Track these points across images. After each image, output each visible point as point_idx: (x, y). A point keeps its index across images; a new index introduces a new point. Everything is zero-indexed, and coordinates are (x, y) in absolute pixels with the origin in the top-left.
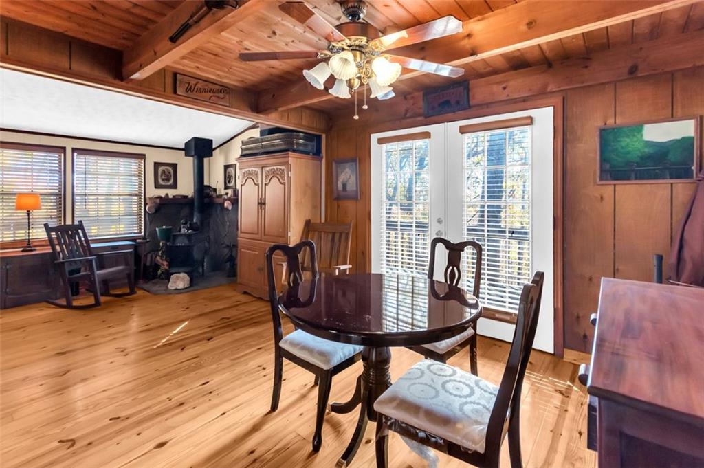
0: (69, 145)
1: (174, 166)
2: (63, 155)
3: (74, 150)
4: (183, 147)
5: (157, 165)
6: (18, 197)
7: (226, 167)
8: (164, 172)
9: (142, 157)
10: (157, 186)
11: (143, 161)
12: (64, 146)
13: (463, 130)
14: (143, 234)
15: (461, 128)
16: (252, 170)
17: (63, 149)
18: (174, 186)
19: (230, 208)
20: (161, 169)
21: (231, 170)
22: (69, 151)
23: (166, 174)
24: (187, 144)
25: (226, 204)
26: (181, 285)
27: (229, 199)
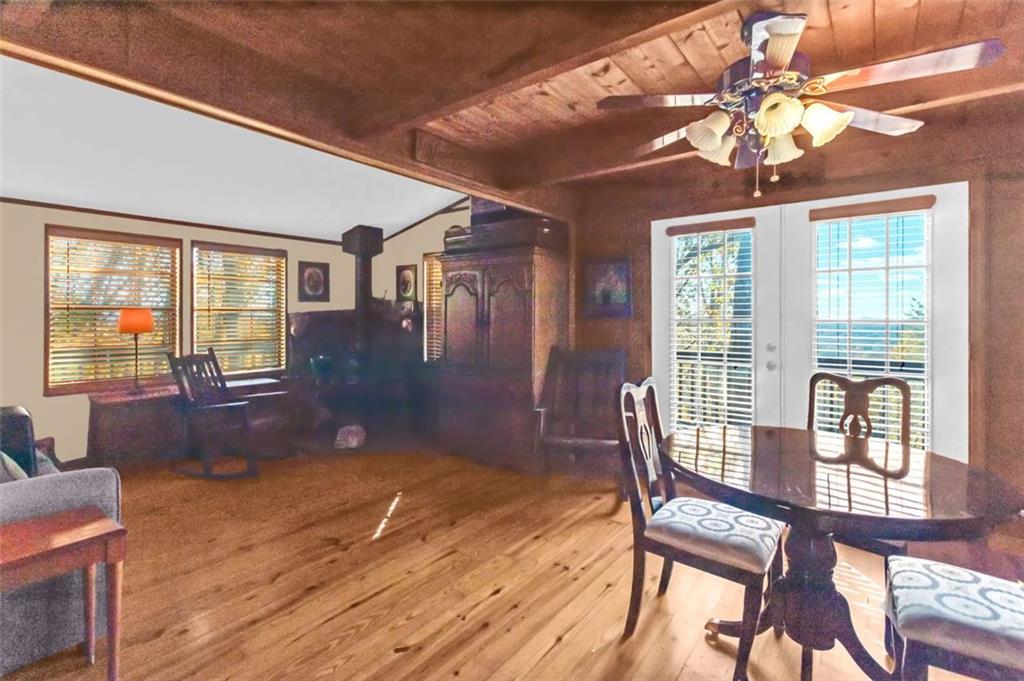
0: (187, 235)
1: (325, 267)
2: (178, 251)
3: (194, 243)
4: (340, 240)
5: (303, 266)
6: (123, 313)
7: (400, 270)
8: (311, 275)
9: (282, 254)
10: (303, 297)
11: (284, 261)
12: (180, 237)
13: (815, 215)
14: (283, 367)
15: (812, 212)
16: (465, 274)
17: (179, 242)
18: (325, 297)
19: (410, 329)
20: (308, 272)
21: (409, 274)
22: (187, 245)
23: (315, 280)
24: (345, 235)
25: (404, 324)
26: (354, 443)
27: (408, 316)
